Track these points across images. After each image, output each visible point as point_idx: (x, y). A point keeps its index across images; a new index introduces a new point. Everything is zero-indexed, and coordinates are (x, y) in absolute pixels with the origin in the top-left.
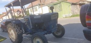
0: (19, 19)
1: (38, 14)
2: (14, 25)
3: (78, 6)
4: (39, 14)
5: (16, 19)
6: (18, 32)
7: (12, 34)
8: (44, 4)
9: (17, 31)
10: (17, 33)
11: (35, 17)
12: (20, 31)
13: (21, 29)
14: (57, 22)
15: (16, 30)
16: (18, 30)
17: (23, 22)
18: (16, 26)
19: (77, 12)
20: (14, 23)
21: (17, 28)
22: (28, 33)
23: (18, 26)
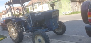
0: (20, 17)
2: (15, 23)
3: (78, 3)
5: (17, 17)
6: (19, 30)
7: (12, 33)
8: (44, 2)
11: (35, 15)
12: (21, 29)
13: (21, 27)
14: (58, 20)
15: (17, 28)
16: (18, 28)
19: (76, 9)
20: (15, 21)
21: (17, 26)
23: (18, 24)
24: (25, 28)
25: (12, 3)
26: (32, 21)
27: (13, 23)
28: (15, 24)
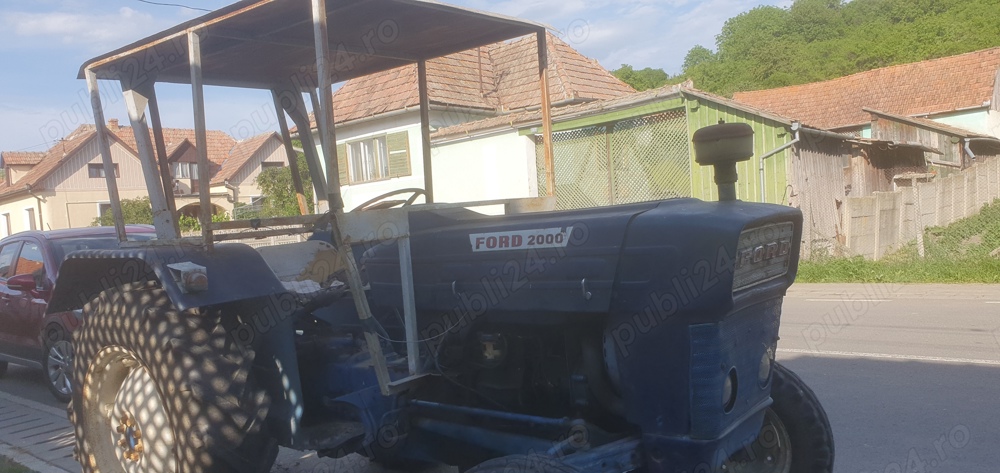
1: (499, 210)
2: (183, 317)
3: (859, 164)
4: (509, 204)
6: (228, 415)
7: (131, 437)
9: (207, 400)
10: (215, 429)
11: (479, 243)
12: (249, 409)
13: (262, 376)
15: (205, 382)
16: (219, 384)
17: (288, 286)
18: (206, 324)
20: (191, 294)
21: (214, 354)
22: (345, 431)
23: (229, 339)
24: (304, 399)
25: (193, 56)
26: (424, 315)
27: (161, 316)
28: (189, 333)
